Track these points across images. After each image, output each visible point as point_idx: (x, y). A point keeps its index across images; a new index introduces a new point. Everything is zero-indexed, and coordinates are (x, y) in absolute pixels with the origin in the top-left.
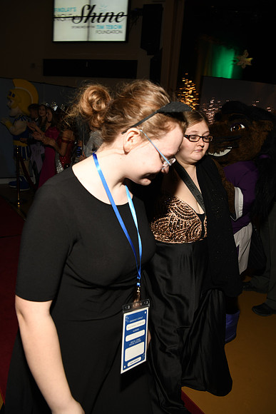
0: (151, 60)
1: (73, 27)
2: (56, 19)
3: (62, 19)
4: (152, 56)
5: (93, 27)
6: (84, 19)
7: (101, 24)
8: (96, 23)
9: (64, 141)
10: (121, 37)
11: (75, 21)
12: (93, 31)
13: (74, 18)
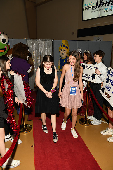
1: (92, 12)
2: (84, 10)
3: (87, 9)
7: (107, 7)
8: (104, 7)
11: (93, 8)
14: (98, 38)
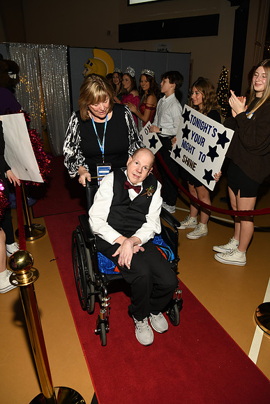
0: (236, 10)
4: (237, 7)
9: (147, 108)
14: (163, 45)
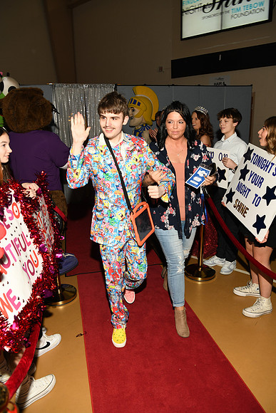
1: (204, 18)
2: (184, 13)
3: (191, 12)
5: (228, 12)
6: (217, 5)
7: (237, 6)
8: (231, 6)
10: (264, 16)
11: (205, 10)
12: (227, 17)
13: (204, 7)
14: (220, 79)
